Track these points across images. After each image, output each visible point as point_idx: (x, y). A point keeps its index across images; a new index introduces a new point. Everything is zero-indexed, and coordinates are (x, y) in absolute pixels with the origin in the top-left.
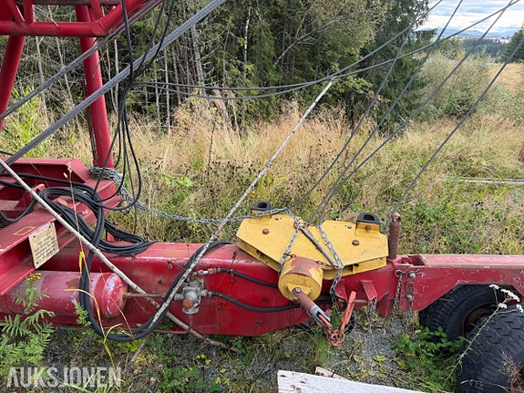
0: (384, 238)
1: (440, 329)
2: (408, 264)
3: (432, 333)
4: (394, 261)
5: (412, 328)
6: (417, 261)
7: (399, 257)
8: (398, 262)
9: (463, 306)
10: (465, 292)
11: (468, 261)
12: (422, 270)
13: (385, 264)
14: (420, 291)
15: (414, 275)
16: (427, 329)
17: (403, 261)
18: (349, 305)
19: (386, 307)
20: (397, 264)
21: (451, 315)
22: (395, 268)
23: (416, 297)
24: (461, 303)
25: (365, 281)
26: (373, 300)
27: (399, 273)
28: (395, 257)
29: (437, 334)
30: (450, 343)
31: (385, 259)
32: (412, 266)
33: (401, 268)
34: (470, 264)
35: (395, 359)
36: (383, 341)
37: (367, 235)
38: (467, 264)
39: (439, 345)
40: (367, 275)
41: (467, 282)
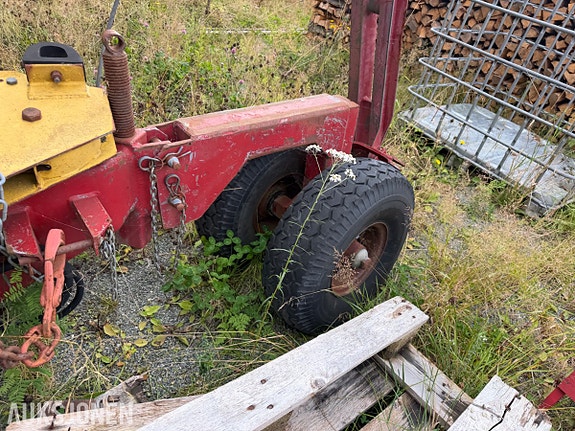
0: (98, 96)
1: (230, 233)
2: (160, 142)
3: (220, 244)
4: (132, 141)
5: (189, 241)
6: (176, 133)
7: (140, 132)
8: (141, 140)
9: (254, 191)
10: (254, 170)
11: (256, 116)
12: (188, 147)
13: (113, 150)
14: (193, 187)
15: (175, 160)
16: (212, 240)
17: (149, 137)
18: (49, 266)
19: (138, 233)
20: (139, 146)
21: (241, 207)
22: (137, 155)
23: (189, 199)
24: (251, 187)
25: (79, 197)
26: (106, 233)
27: (147, 163)
28: (132, 133)
29: (228, 242)
30: (246, 250)
31: (111, 140)
32: (169, 143)
33: (149, 151)
34: (260, 120)
35: (174, 300)
36: (150, 278)
37: (57, 93)
38: (255, 121)
39: (233, 257)
40: (80, 182)
41: (259, 153)
